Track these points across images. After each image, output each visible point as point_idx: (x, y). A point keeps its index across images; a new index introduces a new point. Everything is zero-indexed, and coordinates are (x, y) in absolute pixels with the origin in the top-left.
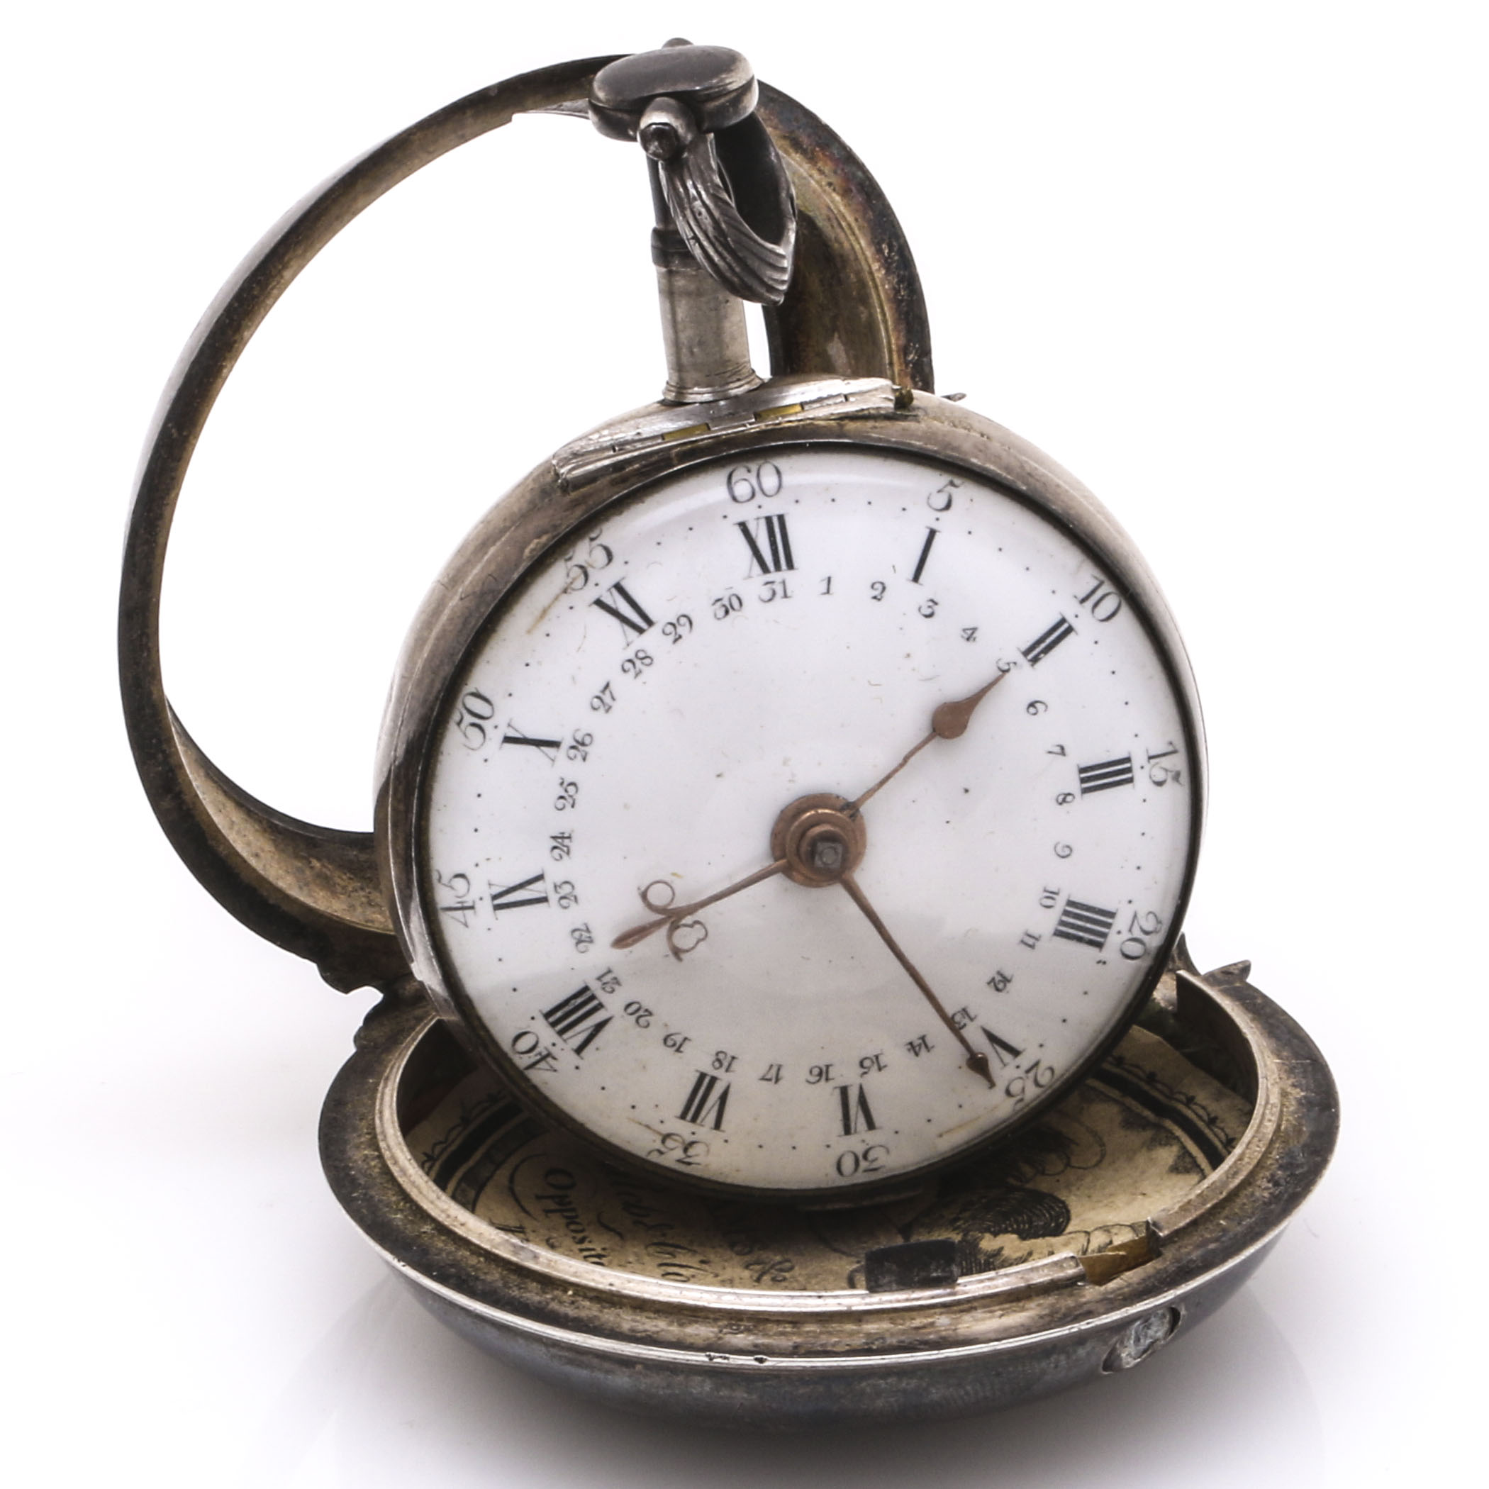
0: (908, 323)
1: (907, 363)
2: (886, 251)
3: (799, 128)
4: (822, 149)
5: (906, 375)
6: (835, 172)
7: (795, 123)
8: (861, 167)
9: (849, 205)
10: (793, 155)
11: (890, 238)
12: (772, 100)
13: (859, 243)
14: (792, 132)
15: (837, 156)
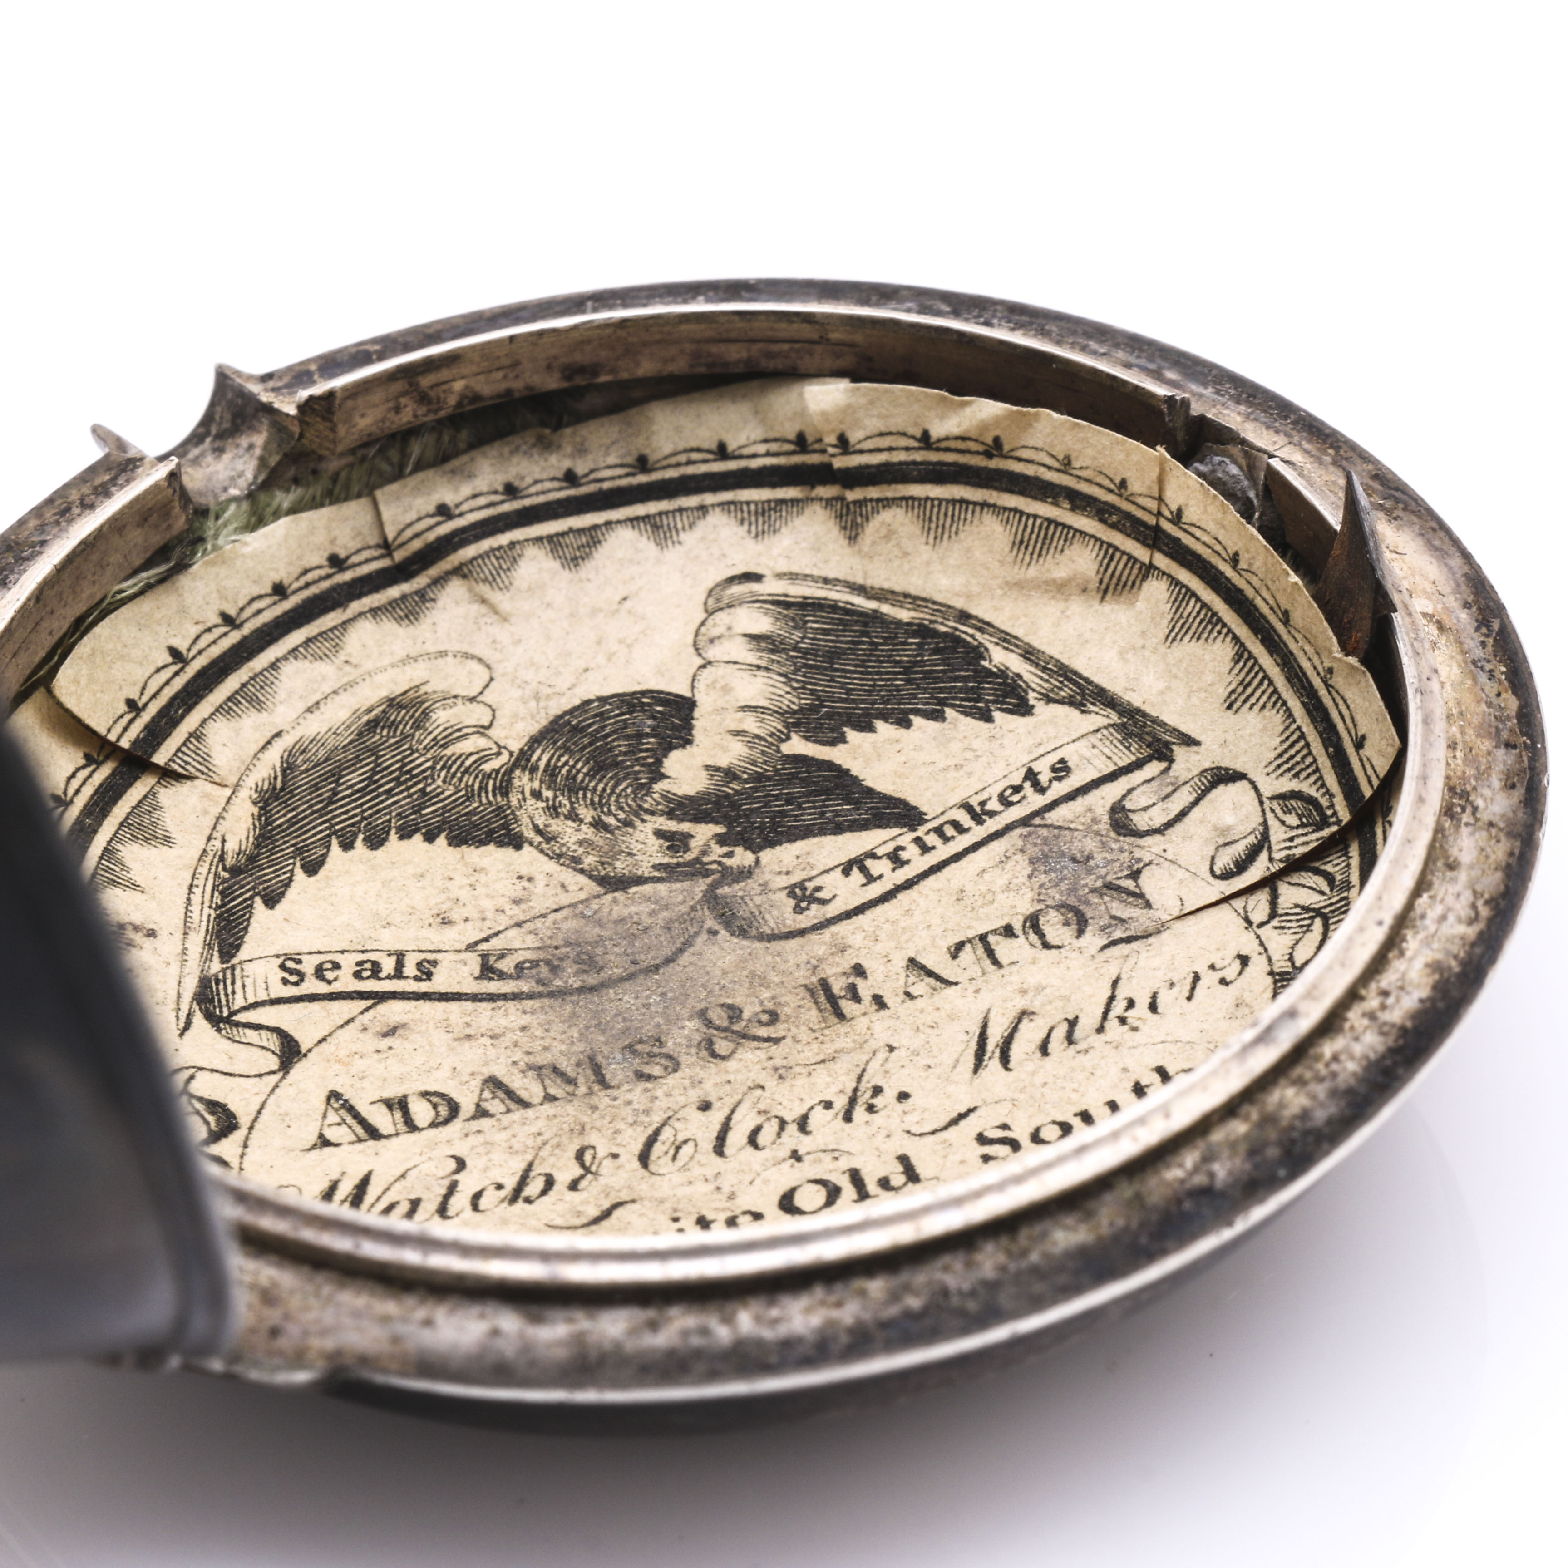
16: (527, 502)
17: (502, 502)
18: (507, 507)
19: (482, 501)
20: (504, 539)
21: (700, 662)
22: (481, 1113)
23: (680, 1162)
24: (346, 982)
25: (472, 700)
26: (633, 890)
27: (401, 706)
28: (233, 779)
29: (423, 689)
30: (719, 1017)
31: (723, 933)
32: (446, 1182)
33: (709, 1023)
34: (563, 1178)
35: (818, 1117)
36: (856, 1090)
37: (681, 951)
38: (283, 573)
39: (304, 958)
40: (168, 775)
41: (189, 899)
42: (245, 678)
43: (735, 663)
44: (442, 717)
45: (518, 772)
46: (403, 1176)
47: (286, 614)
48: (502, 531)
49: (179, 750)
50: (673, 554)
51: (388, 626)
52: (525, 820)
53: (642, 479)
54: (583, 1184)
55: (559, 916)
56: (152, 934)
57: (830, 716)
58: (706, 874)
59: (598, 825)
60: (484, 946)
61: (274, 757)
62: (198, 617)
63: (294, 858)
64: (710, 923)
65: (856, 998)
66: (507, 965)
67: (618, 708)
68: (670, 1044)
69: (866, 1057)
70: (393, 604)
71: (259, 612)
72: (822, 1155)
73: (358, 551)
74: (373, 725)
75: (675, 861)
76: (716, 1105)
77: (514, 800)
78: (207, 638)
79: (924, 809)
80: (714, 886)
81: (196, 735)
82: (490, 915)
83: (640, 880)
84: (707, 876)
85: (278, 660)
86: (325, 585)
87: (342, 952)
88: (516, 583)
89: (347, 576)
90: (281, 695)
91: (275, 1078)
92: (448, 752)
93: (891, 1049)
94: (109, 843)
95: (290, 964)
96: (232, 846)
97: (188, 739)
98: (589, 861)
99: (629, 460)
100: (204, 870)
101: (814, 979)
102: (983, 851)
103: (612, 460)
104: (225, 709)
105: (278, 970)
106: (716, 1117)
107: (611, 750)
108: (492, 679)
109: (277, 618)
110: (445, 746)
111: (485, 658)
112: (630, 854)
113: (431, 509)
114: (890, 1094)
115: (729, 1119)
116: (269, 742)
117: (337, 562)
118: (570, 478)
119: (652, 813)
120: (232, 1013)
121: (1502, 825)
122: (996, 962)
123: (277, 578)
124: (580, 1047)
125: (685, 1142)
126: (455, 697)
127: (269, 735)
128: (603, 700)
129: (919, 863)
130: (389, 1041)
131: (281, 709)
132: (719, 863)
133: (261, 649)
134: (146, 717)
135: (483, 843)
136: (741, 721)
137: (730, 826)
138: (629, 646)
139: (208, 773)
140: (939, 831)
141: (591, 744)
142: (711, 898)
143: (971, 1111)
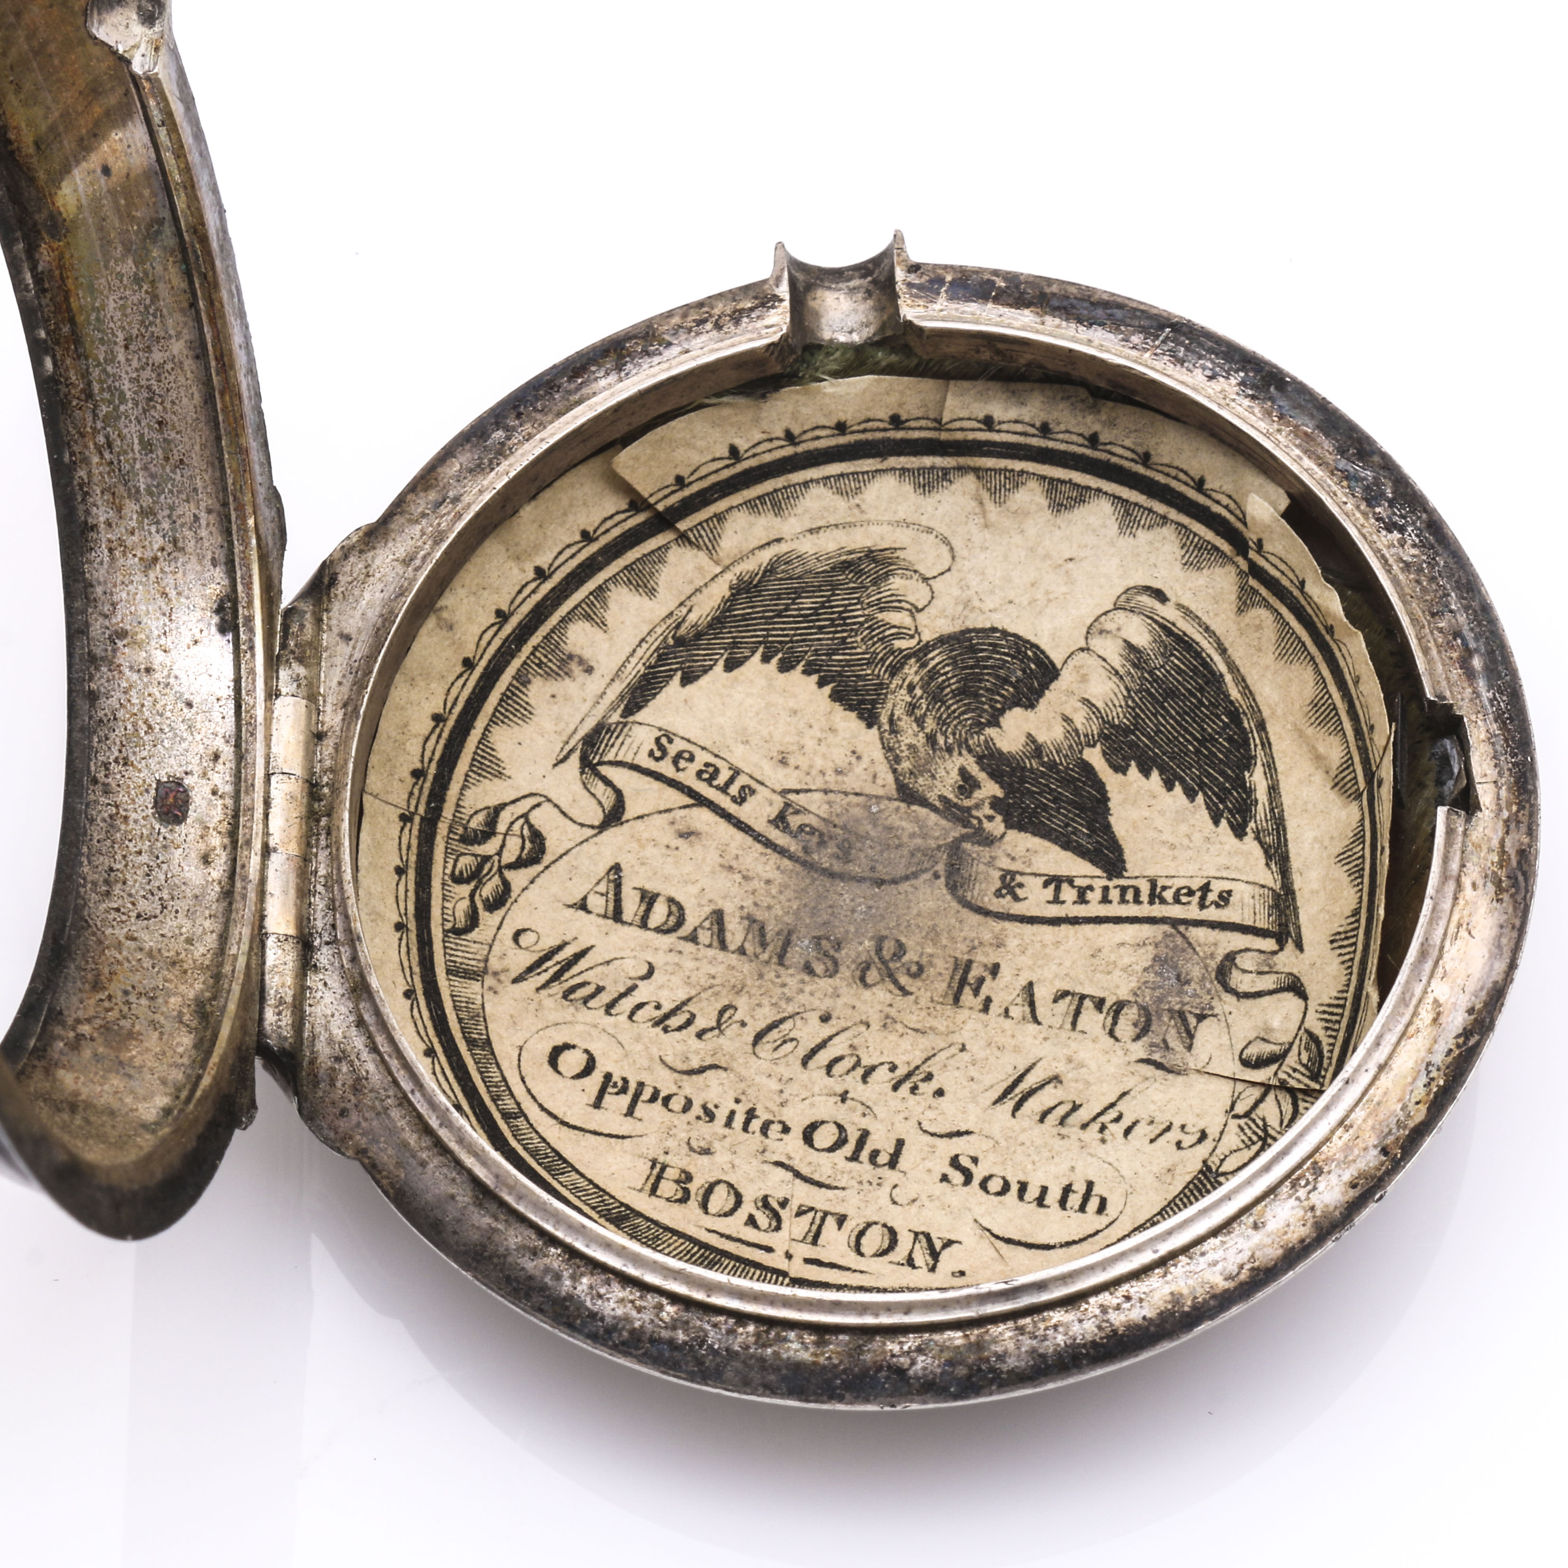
16: (1051, 444)
17: (1033, 436)
18: (1035, 442)
19: (1019, 428)
20: (1018, 465)
21: (1083, 644)
22: (693, 938)
23: (776, 1055)
24: (688, 777)
25: (925, 579)
26: (914, 807)
27: (874, 560)
28: (727, 562)
29: (899, 553)
30: (889, 948)
31: (943, 879)
32: (630, 983)
33: (879, 950)
34: (701, 1023)
35: (882, 1074)
36: (917, 1068)
37: (907, 878)
38: (848, 415)
39: (677, 740)
40: (683, 538)
41: (634, 651)
42: (780, 485)
43: (1104, 660)
44: (896, 583)
45: (913, 660)
46: (608, 963)
47: (838, 446)
48: (1020, 458)
49: (700, 524)
50: (1126, 542)
51: (907, 488)
52: (889, 705)
53: (1140, 469)
54: (709, 1035)
55: (855, 799)
56: (589, 670)
57: (1132, 745)
58: (966, 824)
59: (931, 739)
60: (792, 797)
61: (766, 556)
62: (766, 428)
63: (725, 649)
64: (940, 868)
65: (976, 992)
66: (794, 821)
67: (1010, 648)
68: (843, 952)
69: (943, 1045)
70: (922, 470)
71: (818, 438)
72: (859, 1106)
73: (918, 419)
74: (846, 566)
75: (955, 800)
76: (833, 1021)
77: (897, 681)
78: (767, 446)
79: (1128, 866)
80: (964, 838)
81: (720, 517)
82: (814, 772)
83: (924, 802)
84: (965, 827)
85: (812, 481)
86: (879, 435)
87: (703, 748)
88: (1008, 503)
89: (899, 435)
90: (799, 510)
91: (591, 832)
92: (880, 616)
93: (963, 1049)
94: (607, 581)
95: (664, 741)
96: (693, 617)
97: (711, 518)
98: (906, 765)
99: (1140, 450)
100: (659, 630)
101: (966, 957)
102: (1136, 926)
103: (1128, 443)
104: (751, 505)
105: (653, 740)
106: (827, 1030)
107: (980, 681)
108: (949, 570)
109: (829, 447)
110: (882, 610)
111: (956, 549)
112: (933, 777)
113: (981, 416)
114: (934, 1085)
115: (830, 1038)
116: (768, 544)
117: (896, 421)
118: (1093, 440)
119: (970, 751)
120: (600, 763)
121: (1318, 1213)
122: (1074, 1024)
123: (842, 417)
124: (788, 919)
125: (792, 1040)
126: (915, 571)
127: (773, 537)
128: (1005, 633)
129: (1095, 909)
130: (680, 842)
131: (792, 520)
132: (980, 821)
133: (804, 467)
134: (687, 492)
135: (850, 708)
136: (1075, 710)
137: (1007, 795)
138: (1049, 601)
139: (711, 550)
140: (1124, 890)
141: (972, 667)
142: (955, 848)
143: (968, 1133)
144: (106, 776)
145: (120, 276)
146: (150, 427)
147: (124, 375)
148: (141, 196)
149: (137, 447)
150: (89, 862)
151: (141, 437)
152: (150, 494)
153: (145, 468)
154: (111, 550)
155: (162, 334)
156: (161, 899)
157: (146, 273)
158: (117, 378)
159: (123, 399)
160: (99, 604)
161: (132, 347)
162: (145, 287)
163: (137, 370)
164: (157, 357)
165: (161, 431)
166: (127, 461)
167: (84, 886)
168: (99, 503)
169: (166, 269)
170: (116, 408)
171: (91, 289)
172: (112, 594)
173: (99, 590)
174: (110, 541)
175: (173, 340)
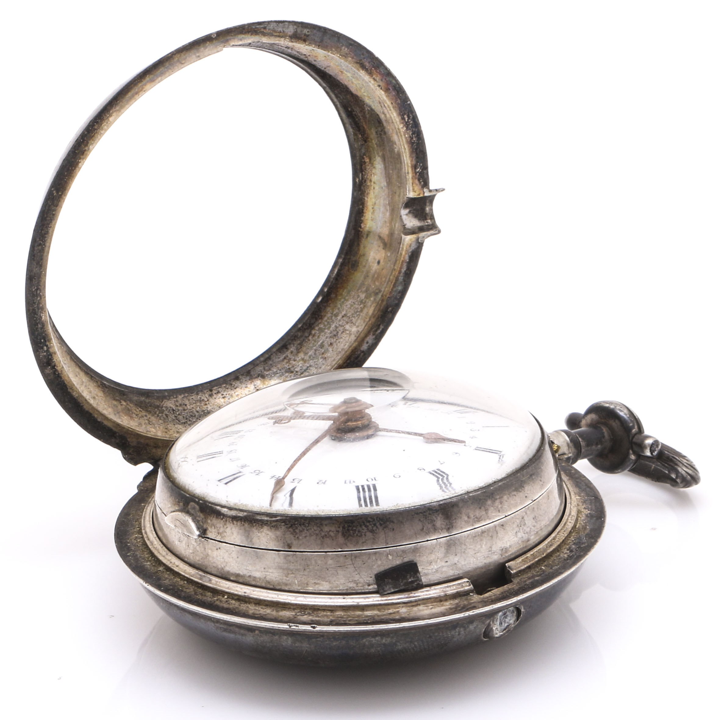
0: (417, 154)
1: (416, 173)
2: (406, 119)
3: (364, 58)
4: (375, 69)
5: (416, 178)
6: (382, 80)
7: (362, 56)
8: (394, 78)
9: (389, 96)
10: (361, 71)
11: (408, 113)
12: (351, 45)
13: (393, 115)
14: (361, 60)
15: (383, 72)
144: (215, 393)
145: (358, 296)
146: (328, 342)
147: (335, 323)
148: (381, 279)
149: (319, 343)
150: (183, 397)
151: (323, 342)
152: (310, 357)
153: (316, 350)
154: (285, 358)
155: (354, 322)
156: (186, 422)
157: (365, 302)
158: (333, 322)
159: (329, 329)
160: (267, 365)
161: (344, 318)
162: (361, 306)
163: (339, 325)
164: (347, 327)
165: (329, 346)
166: (313, 344)
167: (174, 398)
168: (295, 345)
169: (371, 306)
170: (325, 329)
171: (349, 292)
172: (272, 367)
173: (271, 362)
174: (287, 356)
175: (355, 327)
